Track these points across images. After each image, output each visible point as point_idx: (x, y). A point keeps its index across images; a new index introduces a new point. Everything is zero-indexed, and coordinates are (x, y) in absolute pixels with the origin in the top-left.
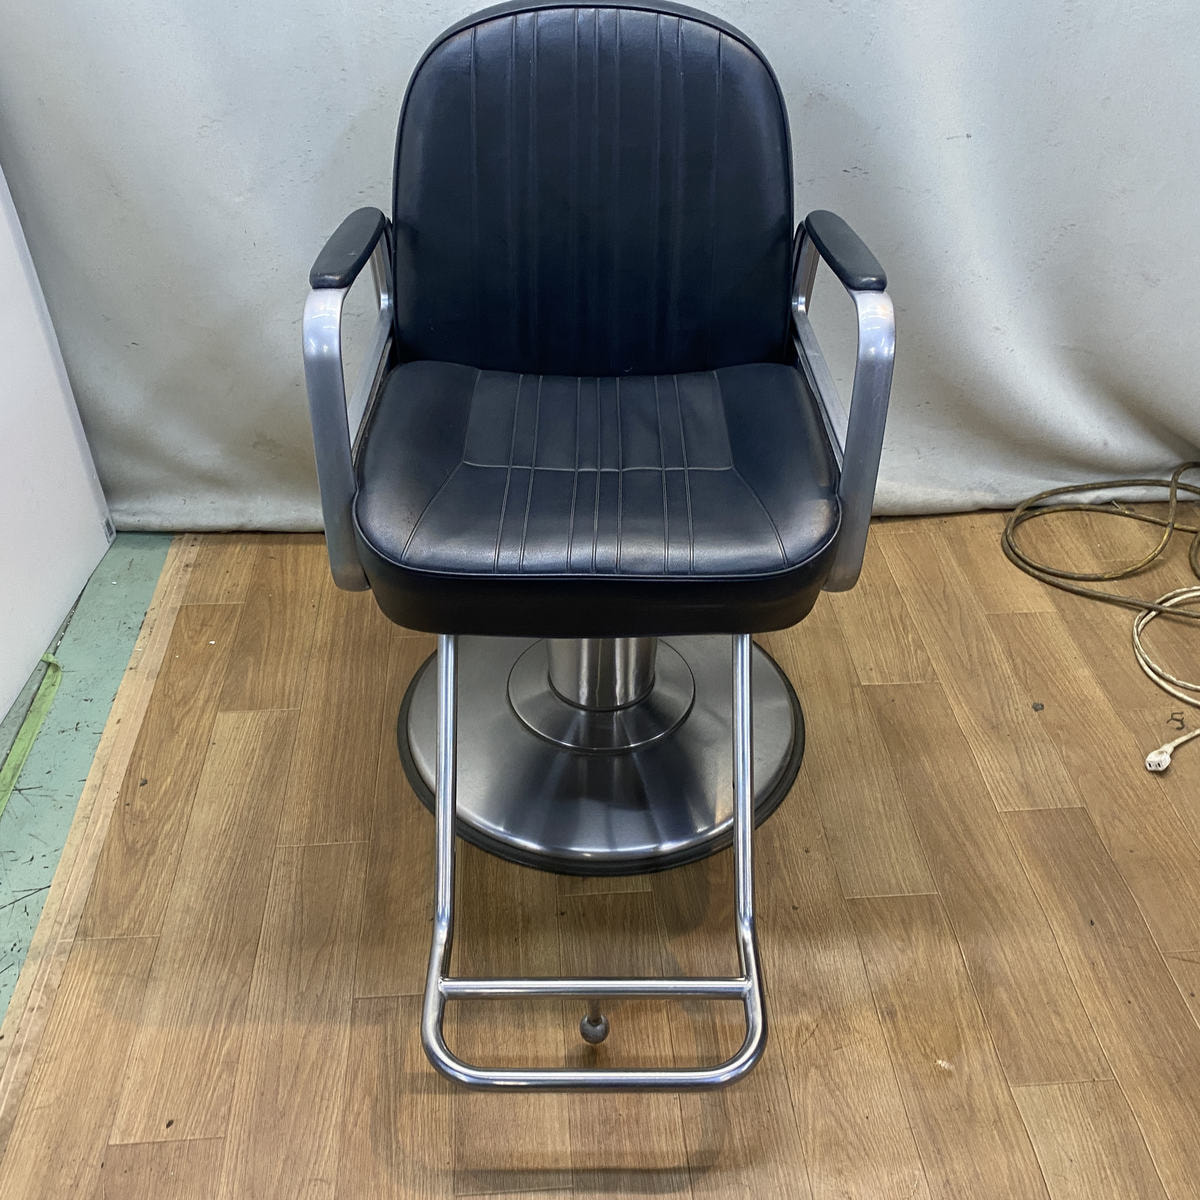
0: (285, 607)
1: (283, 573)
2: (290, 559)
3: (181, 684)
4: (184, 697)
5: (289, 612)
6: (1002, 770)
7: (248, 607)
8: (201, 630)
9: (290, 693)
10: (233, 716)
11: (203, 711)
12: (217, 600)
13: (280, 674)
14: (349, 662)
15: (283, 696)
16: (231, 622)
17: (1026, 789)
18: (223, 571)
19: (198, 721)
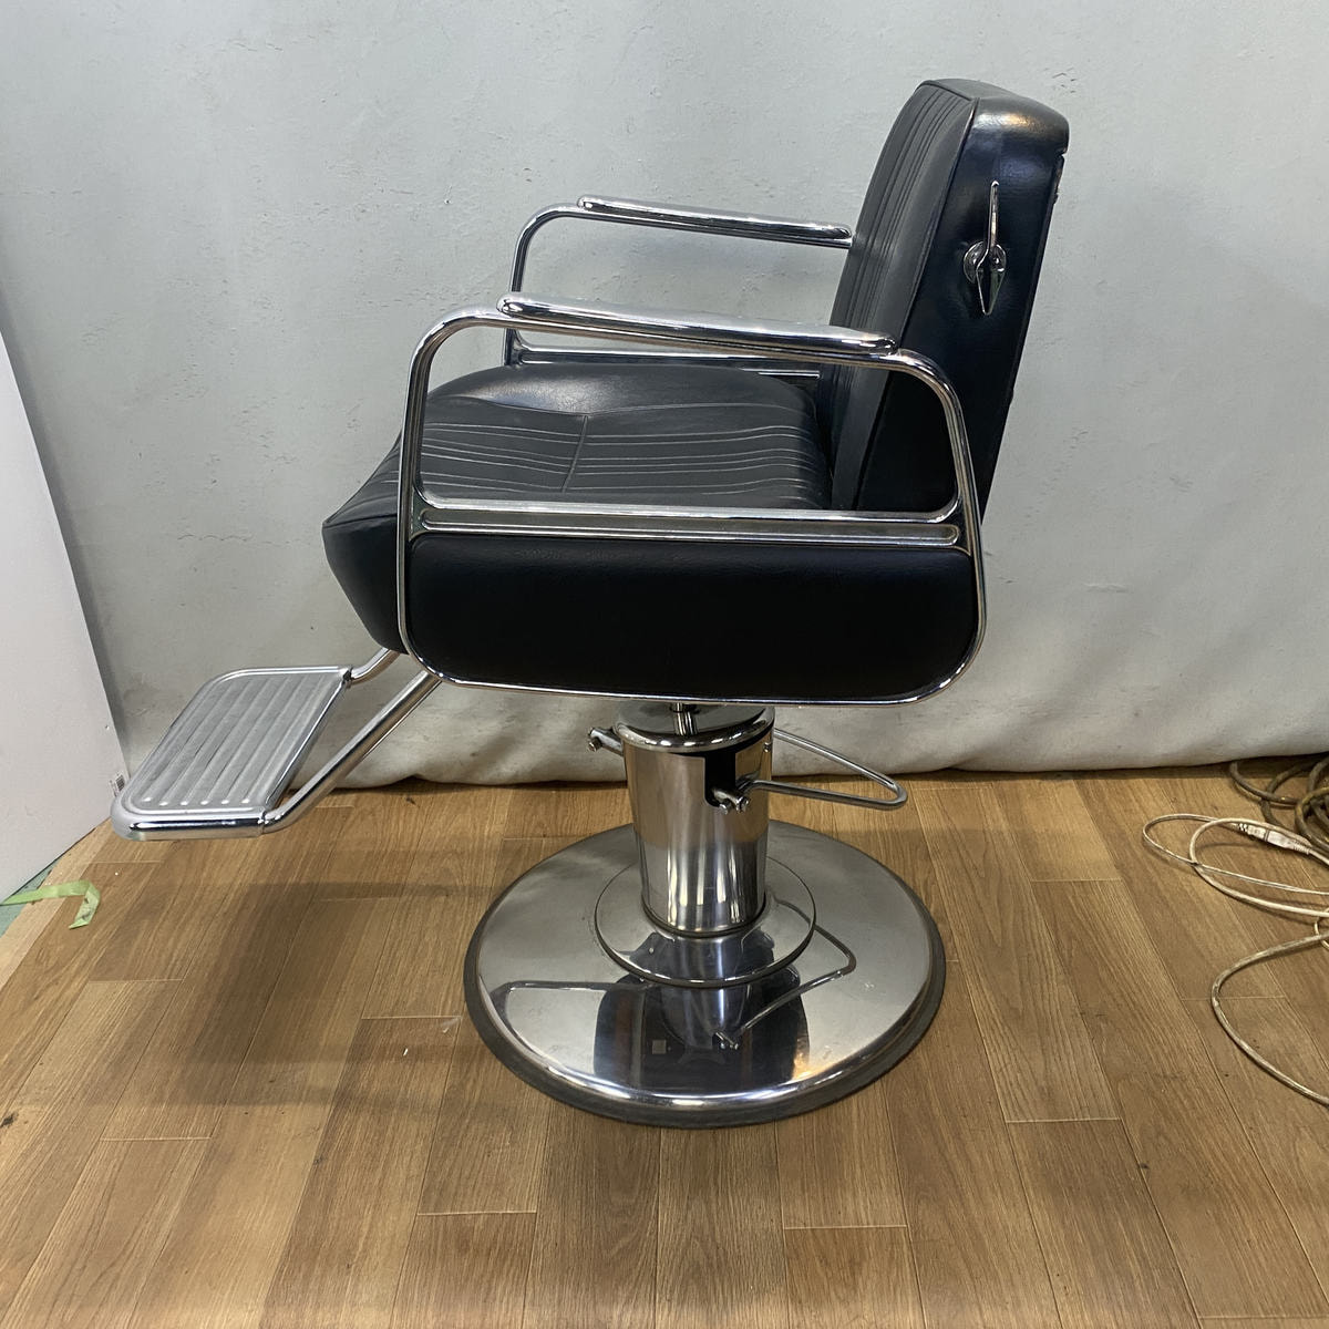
0: (204, 866)
4: (57, 963)
5: (206, 871)
6: (1020, 1070)
7: (163, 865)
10: (103, 987)
11: (73, 980)
12: (133, 856)
13: (171, 940)
14: (254, 927)
15: (168, 964)
16: (138, 883)
17: (1048, 1096)
19: (64, 991)
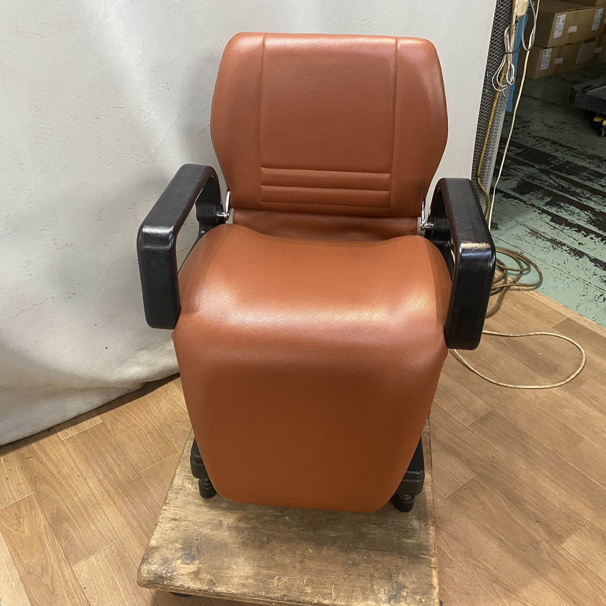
0: (61, 484)
1: (43, 464)
2: (41, 454)
3: (34, 561)
4: (42, 569)
5: (66, 486)
7: (38, 494)
8: (20, 522)
9: (106, 533)
10: (82, 564)
11: (62, 571)
12: (15, 499)
13: (91, 525)
14: (126, 499)
15: (103, 537)
16: (35, 508)
18: (4, 480)
19: (64, 578)
